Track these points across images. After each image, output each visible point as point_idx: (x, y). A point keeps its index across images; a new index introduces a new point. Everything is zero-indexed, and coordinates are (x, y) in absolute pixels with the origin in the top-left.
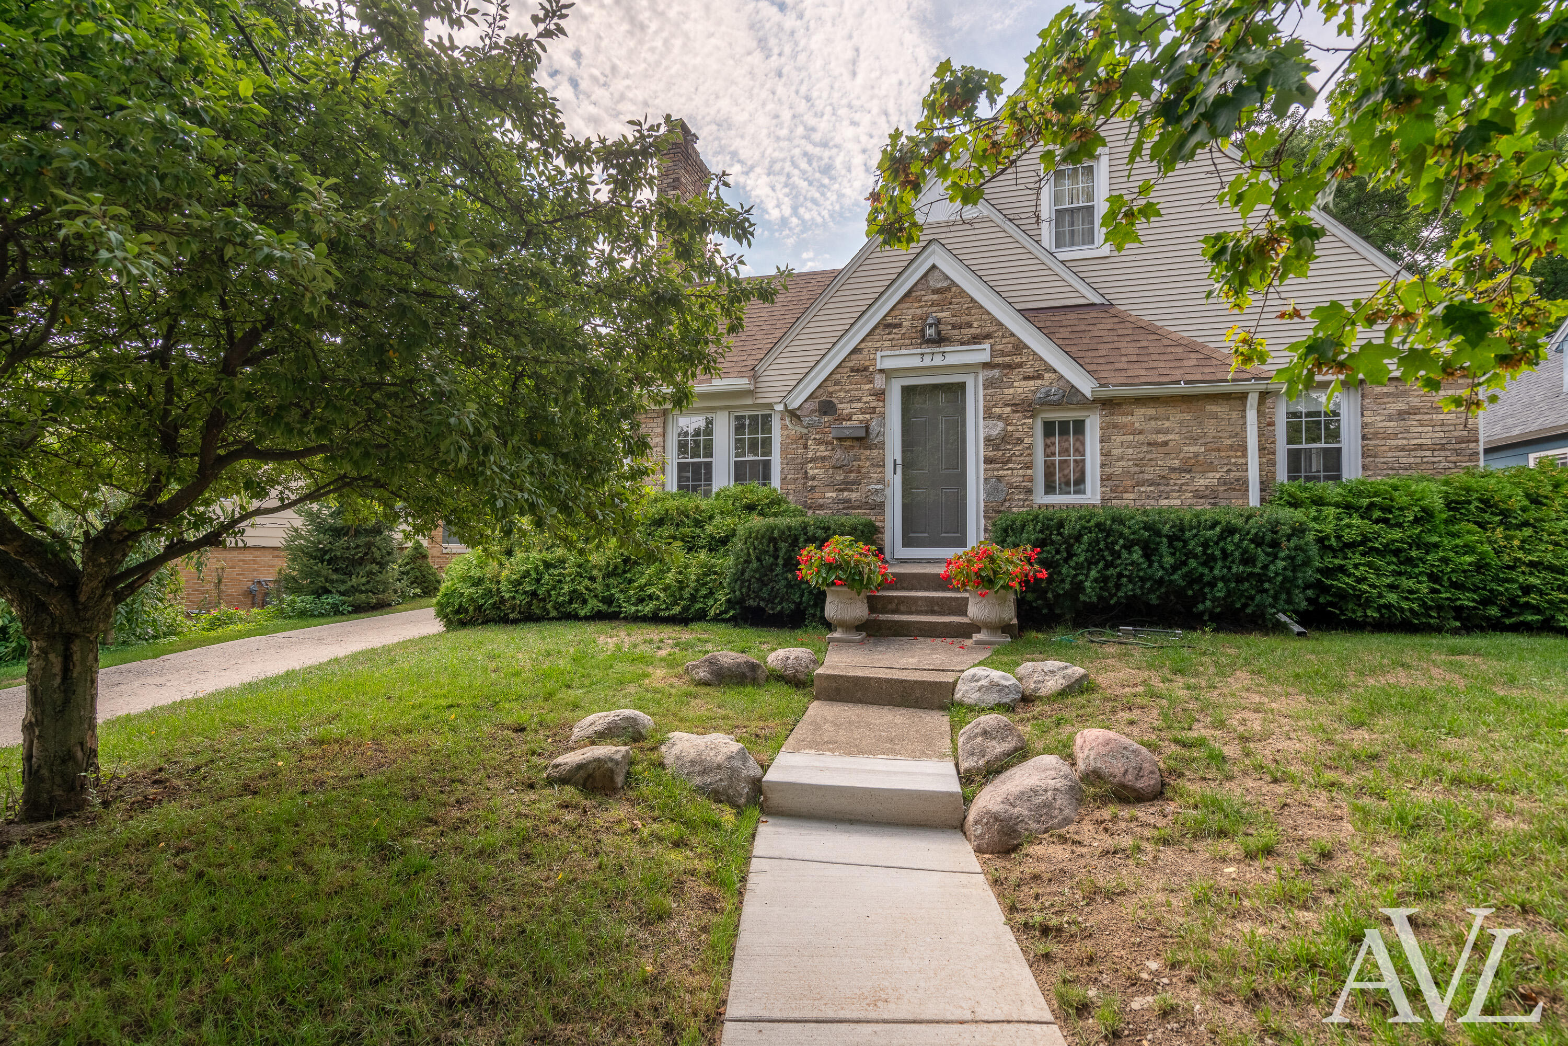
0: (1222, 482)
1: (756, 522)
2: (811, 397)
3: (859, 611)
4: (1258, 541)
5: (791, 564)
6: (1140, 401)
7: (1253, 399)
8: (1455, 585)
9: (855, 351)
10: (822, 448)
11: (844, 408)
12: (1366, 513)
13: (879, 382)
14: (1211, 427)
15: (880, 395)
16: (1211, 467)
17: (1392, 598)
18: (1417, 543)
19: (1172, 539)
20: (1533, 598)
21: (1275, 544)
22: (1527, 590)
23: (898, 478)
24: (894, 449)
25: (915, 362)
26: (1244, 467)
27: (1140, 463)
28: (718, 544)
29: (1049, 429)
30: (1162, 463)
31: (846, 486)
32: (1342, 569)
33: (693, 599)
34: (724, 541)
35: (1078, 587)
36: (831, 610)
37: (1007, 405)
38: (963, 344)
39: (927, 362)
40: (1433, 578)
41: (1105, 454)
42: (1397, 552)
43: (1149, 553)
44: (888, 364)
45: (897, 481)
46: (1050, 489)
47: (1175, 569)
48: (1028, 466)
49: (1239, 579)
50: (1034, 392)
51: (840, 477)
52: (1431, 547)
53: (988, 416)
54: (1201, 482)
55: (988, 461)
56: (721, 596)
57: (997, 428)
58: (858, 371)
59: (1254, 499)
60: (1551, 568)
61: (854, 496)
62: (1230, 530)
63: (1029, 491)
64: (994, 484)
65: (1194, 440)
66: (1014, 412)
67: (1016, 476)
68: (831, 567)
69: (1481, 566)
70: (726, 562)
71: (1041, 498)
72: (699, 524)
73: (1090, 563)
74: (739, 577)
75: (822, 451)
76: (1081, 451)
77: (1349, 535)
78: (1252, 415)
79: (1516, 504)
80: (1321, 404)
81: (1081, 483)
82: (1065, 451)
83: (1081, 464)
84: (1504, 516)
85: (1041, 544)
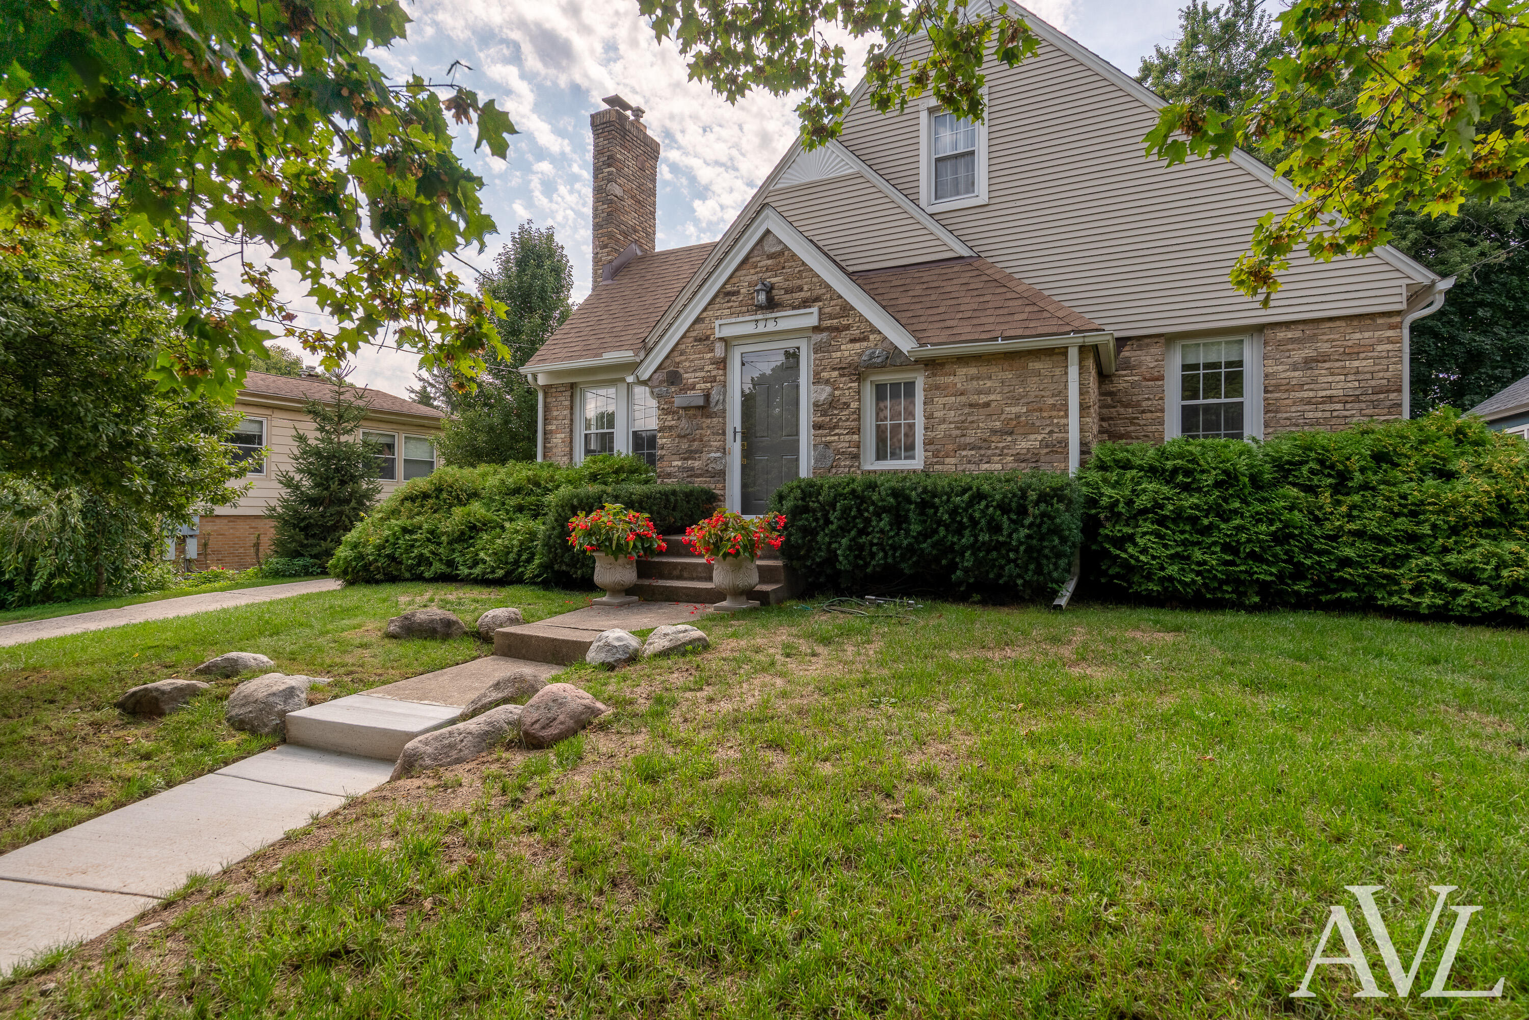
0: (1044, 444)
2: (660, 367)
4: (1004, 508)
6: (963, 360)
7: (1073, 354)
8: (1254, 557)
9: (698, 320)
10: (670, 417)
11: (689, 378)
12: (1169, 477)
13: (720, 350)
14: (1033, 384)
15: (722, 364)
16: (1032, 429)
17: (1172, 570)
18: (1215, 510)
19: (924, 505)
20: (1347, 573)
21: (1022, 511)
22: (1345, 562)
23: (738, 446)
24: (734, 417)
25: (749, 329)
26: (1064, 428)
27: (961, 426)
29: (880, 391)
30: (985, 425)
31: (690, 455)
32: (1131, 538)
33: (516, 562)
35: (832, 558)
36: (600, 576)
37: (834, 369)
38: (794, 308)
39: (761, 329)
40: (1226, 548)
41: (929, 417)
42: (1194, 520)
44: (727, 332)
45: (736, 448)
46: (881, 455)
47: (924, 535)
48: (857, 431)
49: (989, 547)
50: (860, 355)
51: (684, 446)
52: (1226, 516)
53: (817, 380)
54: (1023, 445)
55: (817, 426)
57: (824, 392)
58: (700, 340)
59: (1068, 466)
60: (1375, 538)
61: (697, 464)
62: (980, 496)
63: (856, 457)
64: (822, 448)
65: (1015, 400)
66: (841, 376)
67: (842, 441)
69: (1280, 538)
71: (871, 464)
75: (670, 421)
76: (911, 414)
77: (1142, 501)
78: (1073, 372)
79: (1355, 464)
80: (1221, 354)
81: (910, 448)
82: (896, 415)
83: (911, 427)
84: (1343, 477)
85: (797, 512)
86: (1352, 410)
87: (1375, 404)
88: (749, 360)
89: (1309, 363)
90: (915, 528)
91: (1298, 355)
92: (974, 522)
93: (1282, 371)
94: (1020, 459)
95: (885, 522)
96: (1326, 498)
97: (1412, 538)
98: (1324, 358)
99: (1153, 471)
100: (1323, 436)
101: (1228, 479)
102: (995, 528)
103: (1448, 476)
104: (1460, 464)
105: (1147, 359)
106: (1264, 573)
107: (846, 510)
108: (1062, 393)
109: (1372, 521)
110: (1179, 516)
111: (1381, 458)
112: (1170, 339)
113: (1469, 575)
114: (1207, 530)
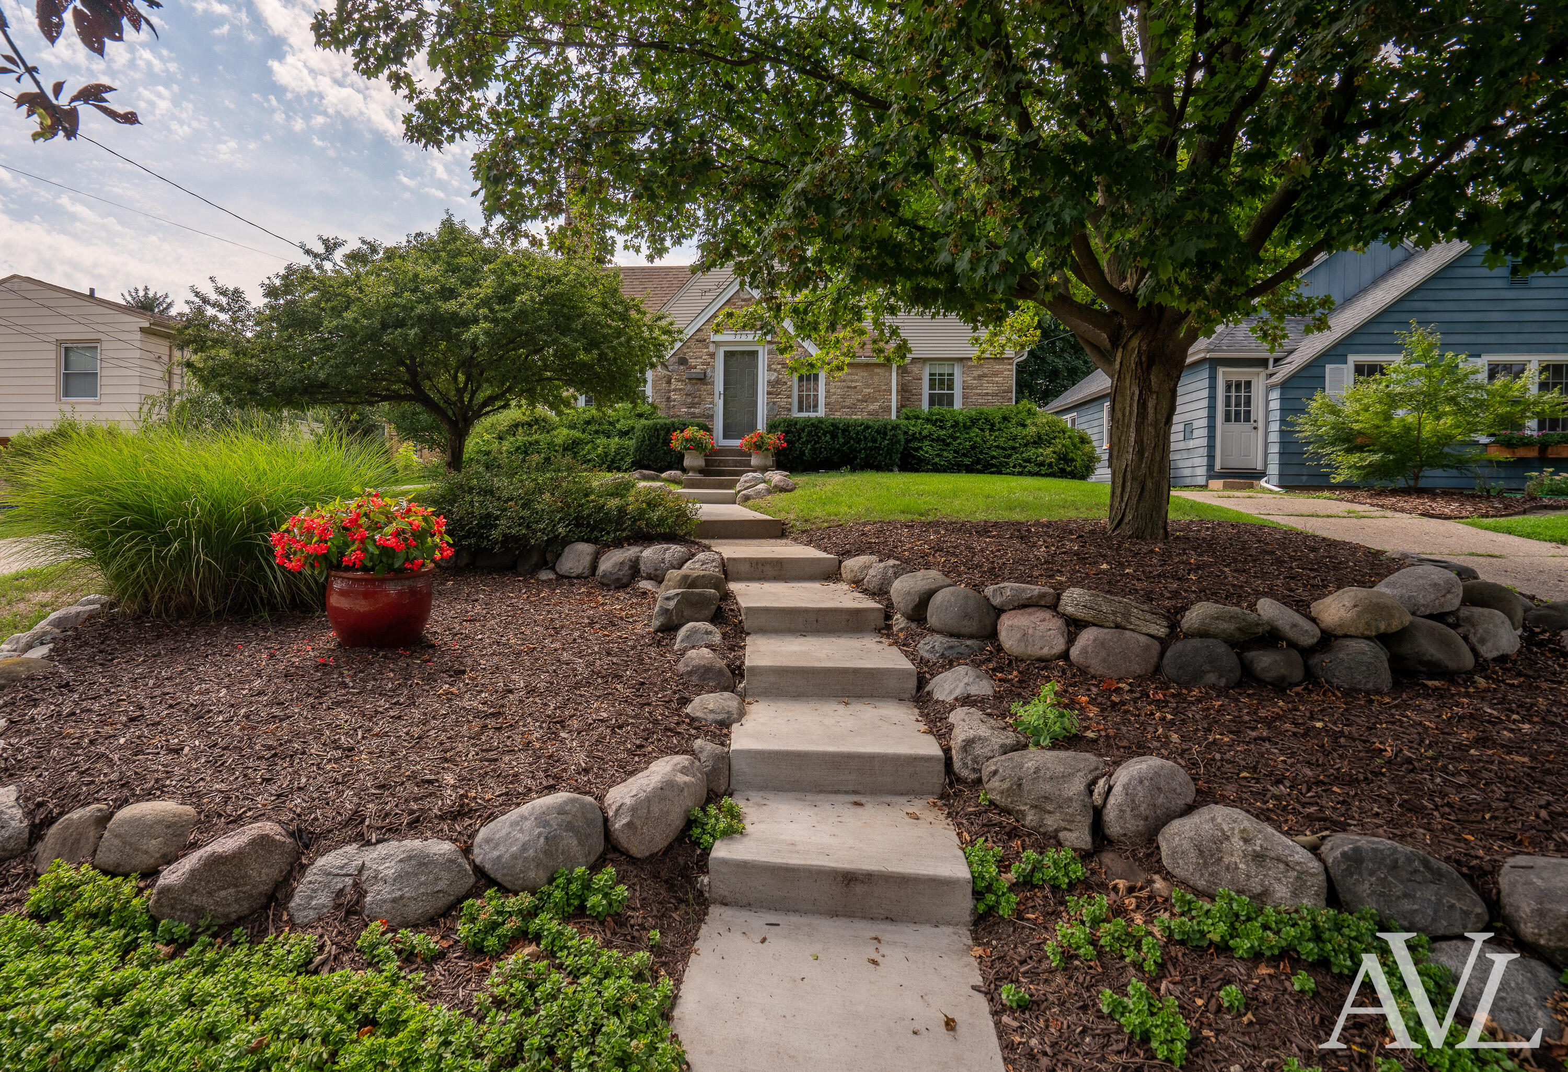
0: (881, 407)
1: (643, 421)
2: (674, 355)
3: (700, 462)
4: (878, 432)
5: (667, 442)
7: (894, 367)
8: (964, 455)
9: (699, 330)
11: (692, 362)
12: (934, 423)
13: (712, 348)
14: (876, 378)
15: (712, 355)
16: (876, 400)
17: (937, 460)
18: (951, 436)
19: (844, 431)
20: (994, 461)
21: (885, 434)
22: (993, 457)
23: (721, 402)
24: (719, 386)
25: (731, 338)
26: (890, 400)
27: (843, 397)
28: (623, 434)
29: (800, 378)
30: (853, 398)
31: (693, 405)
32: (921, 448)
33: (613, 461)
34: (626, 433)
35: (803, 453)
36: (687, 462)
37: (779, 364)
39: (738, 338)
40: (955, 451)
41: (827, 392)
42: (944, 440)
43: (834, 437)
44: (717, 339)
45: (721, 403)
46: (800, 410)
47: (844, 444)
48: (789, 397)
49: (871, 449)
51: (689, 400)
52: (955, 439)
53: (770, 369)
54: (871, 407)
55: (769, 393)
56: (629, 460)
57: (774, 376)
58: (700, 341)
59: (894, 417)
60: (1004, 449)
61: (697, 410)
62: (868, 427)
63: (790, 410)
64: (772, 406)
65: (868, 386)
66: (783, 368)
67: (783, 402)
68: (687, 440)
69: (973, 447)
70: (631, 443)
71: (796, 414)
72: (610, 423)
73: (808, 442)
74: (638, 449)
75: (680, 385)
76: (816, 390)
77: (925, 433)
78: (894, 375)
79: (997, 420)
80: (946, 370)
81: (816, 406)
82: (808, 390)
83: (816, 396)
84: (993, 425)
85: (787, 432)
86: (995, 400)
87: (1003, 398)
88: (729, 355)
89: (980, 377)
90: (842, 440)
91: (976, 373)
92: (866, 438)
93: (970, 381)
94: (869, 414)
95: (828, 437)
96: (987, 433)
97: (1014, 448)
98: (985, 376)
99: (928, 420)
100: (985, 409)
101: (956, 424)
102: (874, 440)
103: (1024, 426)
104: (1028, 422)
105: (915, 369)
106: (967, 461)
107: (810, 433)
108: (889, 384)
109: (1001, 442)
110: (938, 439)
111: (1005, 419)
112: (925, 360)
113: (1028, 461)
114: (948, 445)
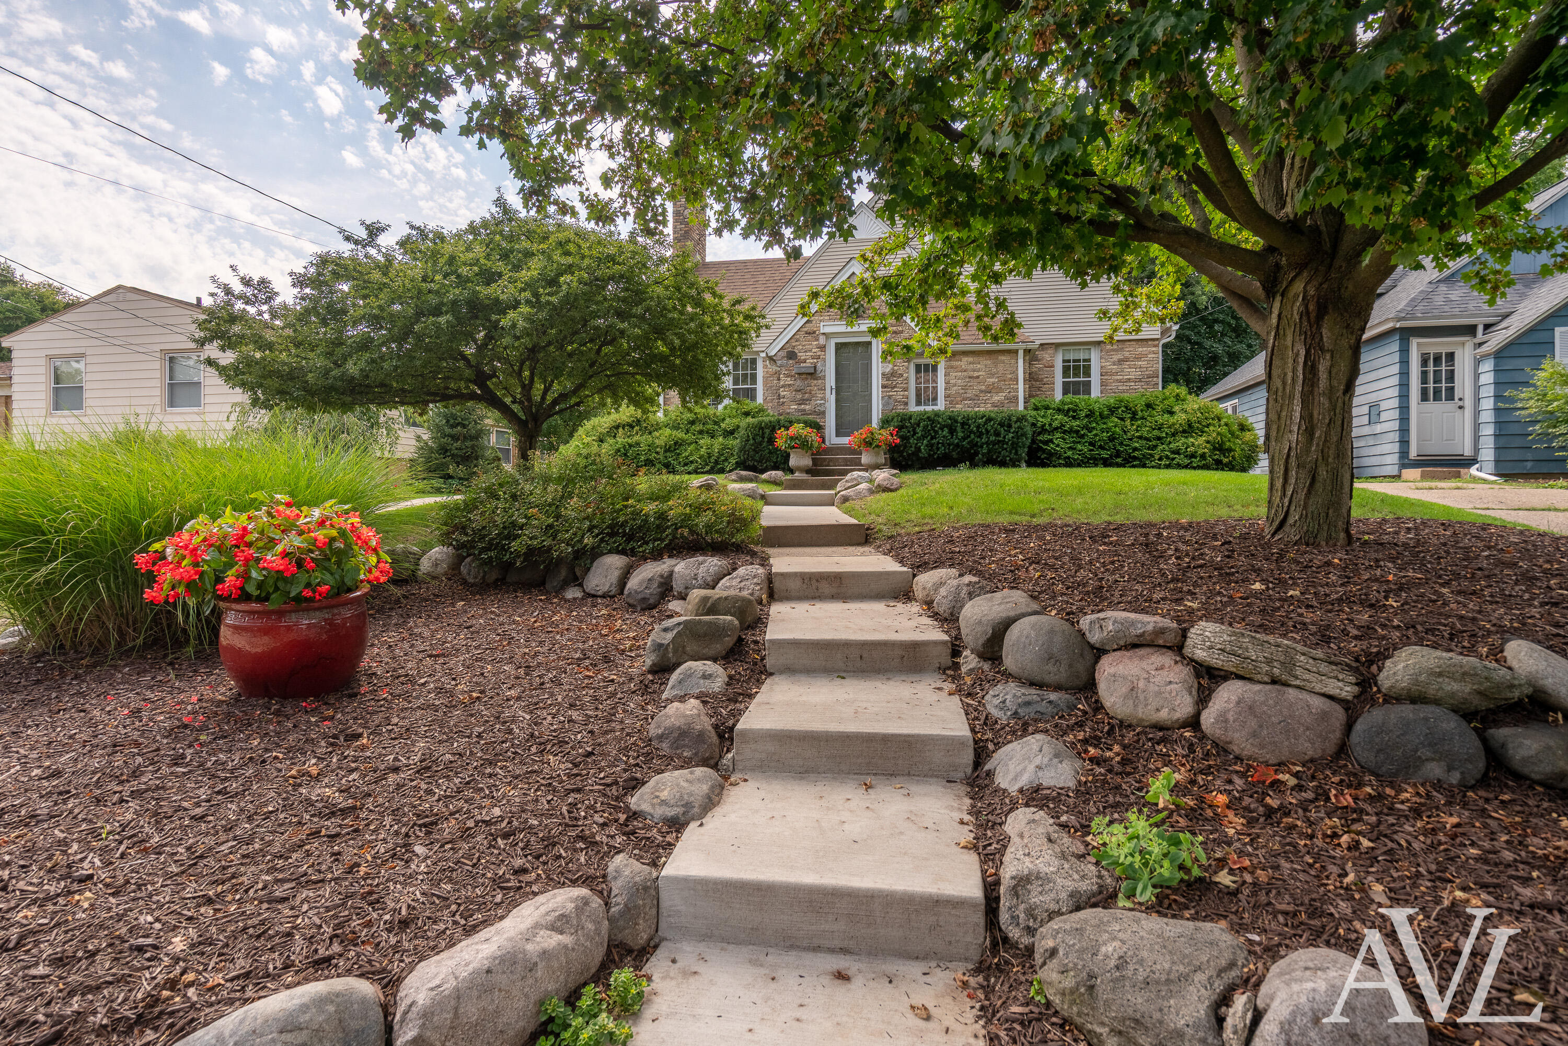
0: (1006, 398)
1: (750, 420)
2: (781, 349)
3: (807, 462)
4: (1001, 424)
5: (771, 441)
6: (965, 353)
7: (1021, 353)
8: (1101, 447)
9: (808, 322)
10: (789, 379)
11: (801, 356)
12: (1066, 413)
13: (822, 340)
14: (1001, 368)
15: (823, 348)
16: (1000, 390)
17: (1069, 453)
18: (1086, 427)
19: (963, 424)
20: (1136, 454)
21: (1010, 426)
22: (1135, 449)
23: (833, 397)
24: (831, 380)
25: (842, 329)
26: (1017, 390)
27: (965, 388)
28: (729, 433)
29: (918, 368)
30: (977, 388)
31: (803, 402)
32: (1051, 441)
33: (716, 462)
34: (732, 432)
35: (919, 449)
36: (793, 462)
39: (849, 329)
40: (1091, 444)
41: (948, 383)
42: (1077, 432)
43: (952, 431)
44: (828, 330)
45: (832, 398)
46: (918, 403)
47: (964, 439)
48: (905, 390)
49: (994, 443)
51: (799, 396)
52: (1090, 430)
53: (884, 361)
54: (996, 398)
55: (884, 386)
56: (733, 461)
57: (888, 368)
58: (809, 334)
59: (1021, 407)
60: (1148, 439)
61: (807, 407)
62: (990, 419)
63: (906, 404)
64: (887, 399)
65: (992, 375)
67: (899, 395)
68: (792, 438)
69: (1112, 439)
70: (735, 443)
71: (913, 408)
72: (716, 423)
73: (924, 437)
74: (742, 449)
75: (789, 381)
76: (935, 381)
77: (1056, 424)
78: (1021, 362)
79: (1139, 408)
80: (1082, 356)
81: (935, 399)
82: (927, 381)
83: (935, 388)
84: (1134, 414)
85: (901, 428)
86: (1138, 386)
87: (1148, 383)
88: (840, 347)
89: (1120, 362)
90: (960, 435)
91: (1116, 358)
92: (987, 432)
93: (1110, 367)
94: (994, 405)
95: (946, 431)
96: (1128, 422)
97: (1159, 438)
98: (1126, 360)
99: (1059, 410)
100: (1126, 396)
101: (1091, 414)
102: (997, 434)
103: (1171, 413)
104: (1176, 409)
105: (1046, 356)
106: (1105, 454)
107: (925, 427)
108: (1015, 372)
109: (1145, 432)
110: (1071, 431)
111: (1149, 406)
112: (1057, 346)
113: (1177, 452)
114: (1083, 436)
